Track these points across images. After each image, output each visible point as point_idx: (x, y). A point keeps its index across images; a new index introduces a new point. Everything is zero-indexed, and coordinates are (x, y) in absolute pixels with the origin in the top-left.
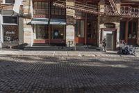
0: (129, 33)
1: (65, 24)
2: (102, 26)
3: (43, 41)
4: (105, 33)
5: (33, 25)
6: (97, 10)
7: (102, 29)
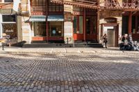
0: (133, 28)
1: (62, 20)
2: (102, 21)
3: (41, 39)
4: (105, 29)
5: (31, 23)
6: (97, 4)
7: (102, 24)
